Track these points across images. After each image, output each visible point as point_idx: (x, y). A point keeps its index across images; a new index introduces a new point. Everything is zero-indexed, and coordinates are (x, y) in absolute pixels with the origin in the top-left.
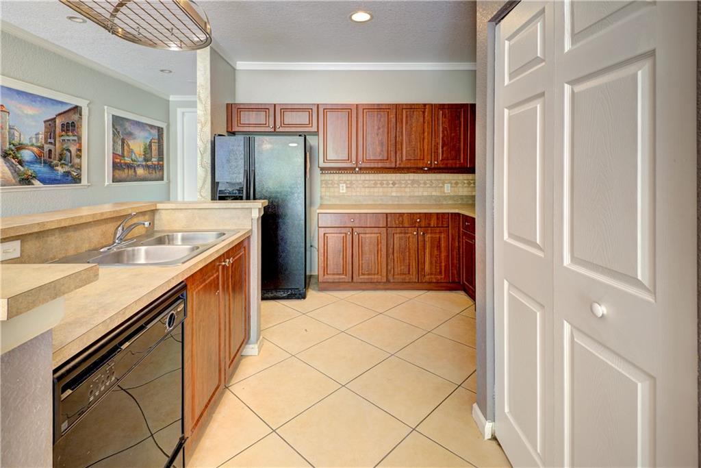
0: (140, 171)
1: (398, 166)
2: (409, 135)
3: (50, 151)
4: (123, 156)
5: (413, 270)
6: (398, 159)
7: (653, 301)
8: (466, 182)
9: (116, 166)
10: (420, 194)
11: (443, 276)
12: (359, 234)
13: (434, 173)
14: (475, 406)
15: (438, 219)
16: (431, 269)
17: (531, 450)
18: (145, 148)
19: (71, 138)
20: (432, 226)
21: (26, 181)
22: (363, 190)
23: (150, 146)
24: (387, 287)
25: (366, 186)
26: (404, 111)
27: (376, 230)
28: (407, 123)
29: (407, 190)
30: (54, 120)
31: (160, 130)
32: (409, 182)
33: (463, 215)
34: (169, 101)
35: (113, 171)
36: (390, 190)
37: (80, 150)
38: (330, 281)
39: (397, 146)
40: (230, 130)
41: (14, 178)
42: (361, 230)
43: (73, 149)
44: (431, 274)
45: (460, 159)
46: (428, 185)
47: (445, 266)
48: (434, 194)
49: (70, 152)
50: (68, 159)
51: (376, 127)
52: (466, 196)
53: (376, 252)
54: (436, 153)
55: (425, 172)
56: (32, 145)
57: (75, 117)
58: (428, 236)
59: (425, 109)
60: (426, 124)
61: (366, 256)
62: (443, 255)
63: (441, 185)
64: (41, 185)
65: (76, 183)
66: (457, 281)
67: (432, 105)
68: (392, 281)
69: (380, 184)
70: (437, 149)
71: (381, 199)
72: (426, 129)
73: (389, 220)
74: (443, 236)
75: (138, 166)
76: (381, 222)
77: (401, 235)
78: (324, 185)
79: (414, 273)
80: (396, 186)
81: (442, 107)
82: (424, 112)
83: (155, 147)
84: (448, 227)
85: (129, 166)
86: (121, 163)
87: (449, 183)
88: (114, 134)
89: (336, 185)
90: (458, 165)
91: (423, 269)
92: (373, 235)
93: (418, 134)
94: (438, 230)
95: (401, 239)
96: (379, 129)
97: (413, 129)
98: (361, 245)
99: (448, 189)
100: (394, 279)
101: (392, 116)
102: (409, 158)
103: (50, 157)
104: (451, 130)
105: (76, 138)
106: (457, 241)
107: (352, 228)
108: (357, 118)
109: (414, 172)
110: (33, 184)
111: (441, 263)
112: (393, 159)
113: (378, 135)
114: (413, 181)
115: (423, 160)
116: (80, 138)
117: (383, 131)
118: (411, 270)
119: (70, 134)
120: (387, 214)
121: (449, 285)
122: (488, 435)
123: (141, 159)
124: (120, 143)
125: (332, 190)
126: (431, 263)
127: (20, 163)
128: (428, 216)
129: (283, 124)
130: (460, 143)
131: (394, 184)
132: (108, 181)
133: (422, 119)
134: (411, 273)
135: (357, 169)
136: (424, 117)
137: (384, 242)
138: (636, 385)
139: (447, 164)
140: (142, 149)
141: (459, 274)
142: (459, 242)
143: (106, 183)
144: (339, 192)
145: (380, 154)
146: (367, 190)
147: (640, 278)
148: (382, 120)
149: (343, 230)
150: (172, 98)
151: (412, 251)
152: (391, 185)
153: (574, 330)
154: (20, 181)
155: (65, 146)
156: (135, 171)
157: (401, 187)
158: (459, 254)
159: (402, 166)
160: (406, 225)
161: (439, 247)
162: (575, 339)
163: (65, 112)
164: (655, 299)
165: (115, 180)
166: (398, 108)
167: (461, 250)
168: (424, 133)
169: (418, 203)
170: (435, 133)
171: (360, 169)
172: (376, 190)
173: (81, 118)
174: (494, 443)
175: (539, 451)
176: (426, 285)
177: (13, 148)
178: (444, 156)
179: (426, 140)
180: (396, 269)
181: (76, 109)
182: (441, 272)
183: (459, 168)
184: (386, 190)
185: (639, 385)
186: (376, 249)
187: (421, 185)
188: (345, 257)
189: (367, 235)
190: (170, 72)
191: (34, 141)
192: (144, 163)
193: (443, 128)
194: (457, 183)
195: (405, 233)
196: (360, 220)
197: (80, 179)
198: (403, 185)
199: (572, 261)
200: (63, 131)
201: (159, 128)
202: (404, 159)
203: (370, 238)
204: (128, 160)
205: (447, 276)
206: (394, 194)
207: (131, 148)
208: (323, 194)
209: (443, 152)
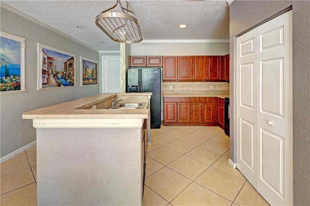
0: (91, 81)
1: (193, 79)
2: (197, 67)
3: (65, 74)
4: (86, 75)
5: (200, 118)
6: (193, 77)
7: (283, 119)
8: (219, 85)
9: (84, 79)
10: (201, 90)
11: (211, 121)
12: (179, 105)
13: (207, 82)
14: (229, 159)
15: (209, 99)
16: (207, 118)
17: (250, 168)
18: (92, 72)
19: (71, 69)
20: (207, 102)
21: (59, 85)
22: (179, 88)
23: (93, 71)
24: (190, 125)
25: (180, 86)
26: (196, 59)
27: (186, 103)
28: (196, 63)
29: (196, 88)
30: (66, 62)
31: (96, 64)
32: (197, 85)
33: (219, 98)
34: (98, 53)
35: (83, 80)
36: (189, 88)
37: (73, 73)
38: (168, 122)
39: (193, 71)
40: (130, 66)
41: (56, 84)
42: (180, 103)
43: (72, 73)
44: (207, 120)
45: (217, 77)
46: (204, 86)
47: (212, 117)
48: (206, 89)
49: (71, 74)
50: (70, 77)
51: (185, 65)
52: (219, 91)
53: (186, 111)
54: (208, 74)
55: (203, 81)
56: (61, 72)
57: (72, 61)
58: (205, 106)
59: (203, 58)
60: (204, 63)
61: (182, 113)
62: (211, 113)
63: (209, 86)
64: (63, 87)
65: (73, 86)
66: (216, 122)
67: (206, 56)
68: (192, 122)
69: (186, 86)
70: (208, 73)
71: (186, 92)
72: (204, 65)
73: (191, 99)
74: (211, 105)
75: (90, 79)
76: (188, 100)
77: (195, 105)
78: (164, 86)
79: (200, 119)
80: (192, 86)
81: (210, 57)
82: (203, 59)
83: (95, 71)
84: (213, 102)
85: (87, 79)
86: (85, 78)
87: (212, 85)
88: (83, 67)
89: (168, 86)
90: (216, 79)
91: (204, 118)
92: (185, 105)
93: (201, 67)
94: (209, 103)
95: (195, 106)
96: (186, 65)
97: (199, 65)
98: (180, 109)
99: (211, 88)
100: (192, 121)
101: (191, 61)
102: (197, 76)
103: (65, 76)
104: (213, 66)
105: (72, 69)
106: (216, 107)
107: (177, 102)
108: (178, 61)
109: (199, 81)
110: (61, 86)
111: (210, 116)
112: (191, 77)
113: (185, 67)
114: (198, 85)
115: (203, 77)
116: (73, 69)
117: (188, 66)
118: (199, 118)
119: (71, 67)
120: (190, 97)
121: (213, 124)
122: (234, 167)
123: (91, 76)
124: (85, 70)
125: (167, 88)
126: (207, 116)
127: (58, 78)
128: (205, 98)
129: (149, 63)
130: (217, 70)
131: (191, 86)
132: (81, 85)
133: (202, 61)
134: (199, 119)
135: (177, 80)
136: (203, 61)
137: (189, 108)
138: (279, 141)
139: (212, 78)
140: (91, 72)
141: (217, 120)
142: (217, 108)
143: (81, 86)
144: (170, 89)
145: (186, 75)
146: (180, 88)
147: (280, 114)
148: (187, 62)
149: (174, 103)
150: (100, 52)
151: (199, 111)
152: (190, 86)
153: (263, 130)
154: (58, 85)
155: (69, 72)
156: (89, 81)
157: (193, 87)
158: (218, 113)
159: (195, 79)
160: (197, 101)
161: (210, 110)
162: (264, 132)
163: (69, 59)
164: (284, 119)
165: (84, 84)
166: (193, 58)
167: (218, 111)
168: (203, 67)
169: (200, 93)
170: (207, 67)
171: (178, 80)
172: (184, 88)
173: (74, 61)
174: (237, 170)
175: (252, 167)
176: (205, 124)
177: (56, 73)
178: (211, 75)
179: (204, 70)
180: (193, 118)
181: (72, 58)
182: (210, 119)
183: (217, 80)
184: (187, 88)
185: (280, 141)
186: (186, 110)
187: (202, 86)
188: (174, 113)
189: (183, 105)
190: (104, 43)
191: (61, 70)
192: (92, 78)
193: (210, 65)
194: (215, 86)
195: (197, 104)
196: (180, 100)
197: (74, 84)
198: (195, 86)
199: (262, 111)
200: (69, 66)
201: (96, 63)
202: (196, 76)
203: (183, 106)
204: (87, 77)
205: (213, 120)
206: (191, 90)
207: (88, 71)
208: (164, 90)
209: (210, 74)
